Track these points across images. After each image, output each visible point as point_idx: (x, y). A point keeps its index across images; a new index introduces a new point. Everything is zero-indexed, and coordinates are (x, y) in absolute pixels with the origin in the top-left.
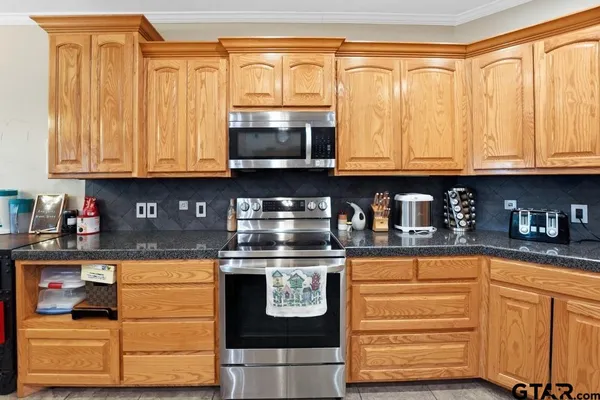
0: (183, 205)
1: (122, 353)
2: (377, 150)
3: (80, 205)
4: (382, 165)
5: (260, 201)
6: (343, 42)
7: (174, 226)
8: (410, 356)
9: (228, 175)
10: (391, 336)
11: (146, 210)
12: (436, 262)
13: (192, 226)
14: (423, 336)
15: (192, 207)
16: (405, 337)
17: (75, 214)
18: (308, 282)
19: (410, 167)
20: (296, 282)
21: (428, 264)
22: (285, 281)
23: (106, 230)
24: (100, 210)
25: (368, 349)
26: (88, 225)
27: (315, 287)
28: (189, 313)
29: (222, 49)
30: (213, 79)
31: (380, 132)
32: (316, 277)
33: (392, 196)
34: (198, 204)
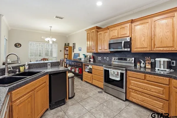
0: (105, 58)
1: (92, 79)
2: (143, 46)
3: (91, 57)
4: (145, 49)
5: (118, 58)
6: (132, 20)
7: (103, 62)
8: (143, 99)
9: (109, 52)
10: (138, 92)
11: (99, 58)
12: (152, 77)
13: (106, 62)
14: (148, 96)
15: (106, 58)
16: (142, 94)
17: (91, 58)
18: (116, 73)
19: (155, 50)
20: (114, 73)
21: (149, 77)
22: (112, 72)
23: (94, 61)
24: (94, 58)
25: (132, 93)
26: (92, 60)
27: (118, 74)
28: (100, 75)
29: (108, 28)
30: (107, 34)
31: (144, 41)
32: (118, 73)
33: (155, 59)
34: (107, 58)
